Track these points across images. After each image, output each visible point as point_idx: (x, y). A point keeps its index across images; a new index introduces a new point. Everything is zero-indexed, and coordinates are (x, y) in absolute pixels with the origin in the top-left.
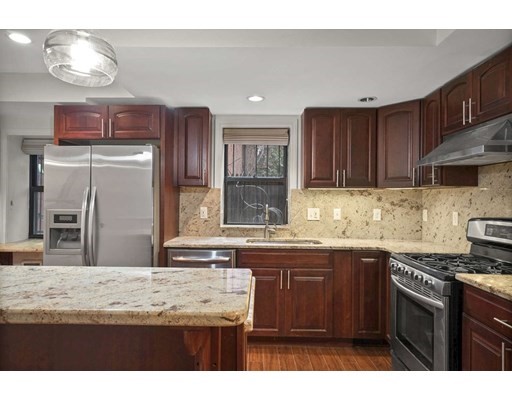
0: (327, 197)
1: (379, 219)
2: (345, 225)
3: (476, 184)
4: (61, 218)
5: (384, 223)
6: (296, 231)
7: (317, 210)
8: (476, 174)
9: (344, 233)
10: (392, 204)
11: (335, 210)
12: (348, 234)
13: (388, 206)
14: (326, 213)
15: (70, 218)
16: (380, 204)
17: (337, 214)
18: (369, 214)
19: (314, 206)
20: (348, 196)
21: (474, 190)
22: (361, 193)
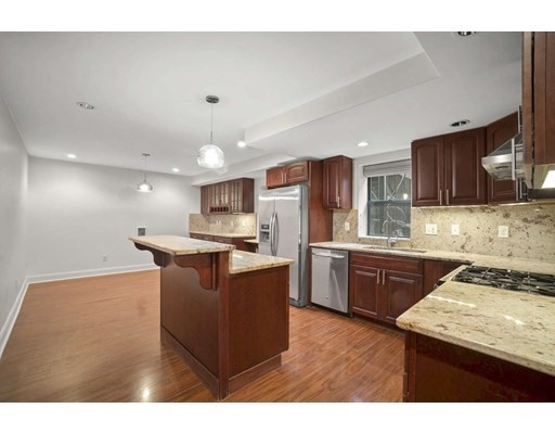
0: (445, 215)
1: (507, 236)
2: (464, 240)
4: (264, 227)
5: (512, 240)
6: (415, 243)
7: (435, 226)
9: (463, 247)
10: (525, 220)
11: (453, 226)
12: (467, 248)
13: (518, 222)
14: (444, 229)
15: (267, 227)
16: (508, 220)
17: (455, 229)
18: (493, 230)
19: (432, 222)
20: (468, 213)
22: (483, 210)
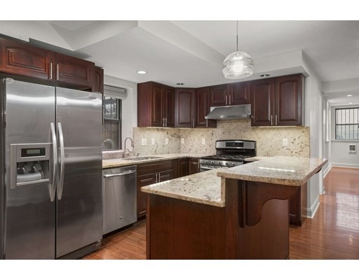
0: (149, 132)
1: (168, 143)
2: (156, 147)
3: (216, 127)
4: (28, 152)
5: (169, 145)
7: (146, 140)
8: (216, 123)
11: (152, 139)
13: (170, 136)
14: (149, 142)
15: (38, 151)
17: (153, 141)
18: (164, 141)
19: (144, 138)
20: (157, 131)
21: (215, 130)
